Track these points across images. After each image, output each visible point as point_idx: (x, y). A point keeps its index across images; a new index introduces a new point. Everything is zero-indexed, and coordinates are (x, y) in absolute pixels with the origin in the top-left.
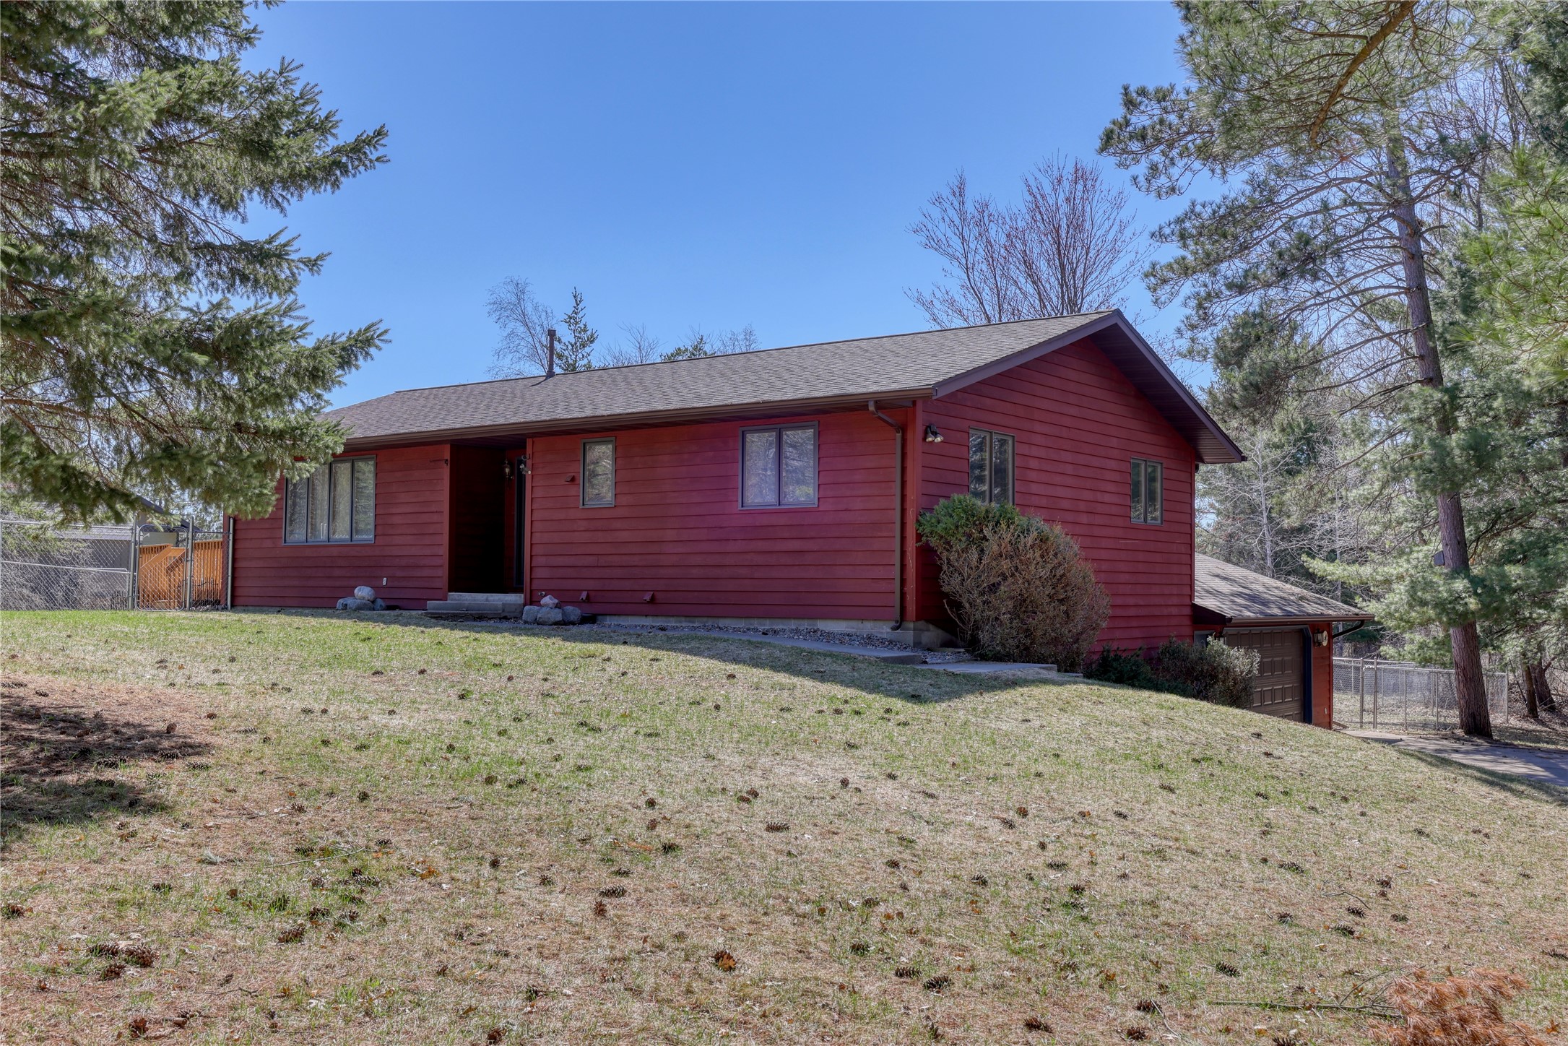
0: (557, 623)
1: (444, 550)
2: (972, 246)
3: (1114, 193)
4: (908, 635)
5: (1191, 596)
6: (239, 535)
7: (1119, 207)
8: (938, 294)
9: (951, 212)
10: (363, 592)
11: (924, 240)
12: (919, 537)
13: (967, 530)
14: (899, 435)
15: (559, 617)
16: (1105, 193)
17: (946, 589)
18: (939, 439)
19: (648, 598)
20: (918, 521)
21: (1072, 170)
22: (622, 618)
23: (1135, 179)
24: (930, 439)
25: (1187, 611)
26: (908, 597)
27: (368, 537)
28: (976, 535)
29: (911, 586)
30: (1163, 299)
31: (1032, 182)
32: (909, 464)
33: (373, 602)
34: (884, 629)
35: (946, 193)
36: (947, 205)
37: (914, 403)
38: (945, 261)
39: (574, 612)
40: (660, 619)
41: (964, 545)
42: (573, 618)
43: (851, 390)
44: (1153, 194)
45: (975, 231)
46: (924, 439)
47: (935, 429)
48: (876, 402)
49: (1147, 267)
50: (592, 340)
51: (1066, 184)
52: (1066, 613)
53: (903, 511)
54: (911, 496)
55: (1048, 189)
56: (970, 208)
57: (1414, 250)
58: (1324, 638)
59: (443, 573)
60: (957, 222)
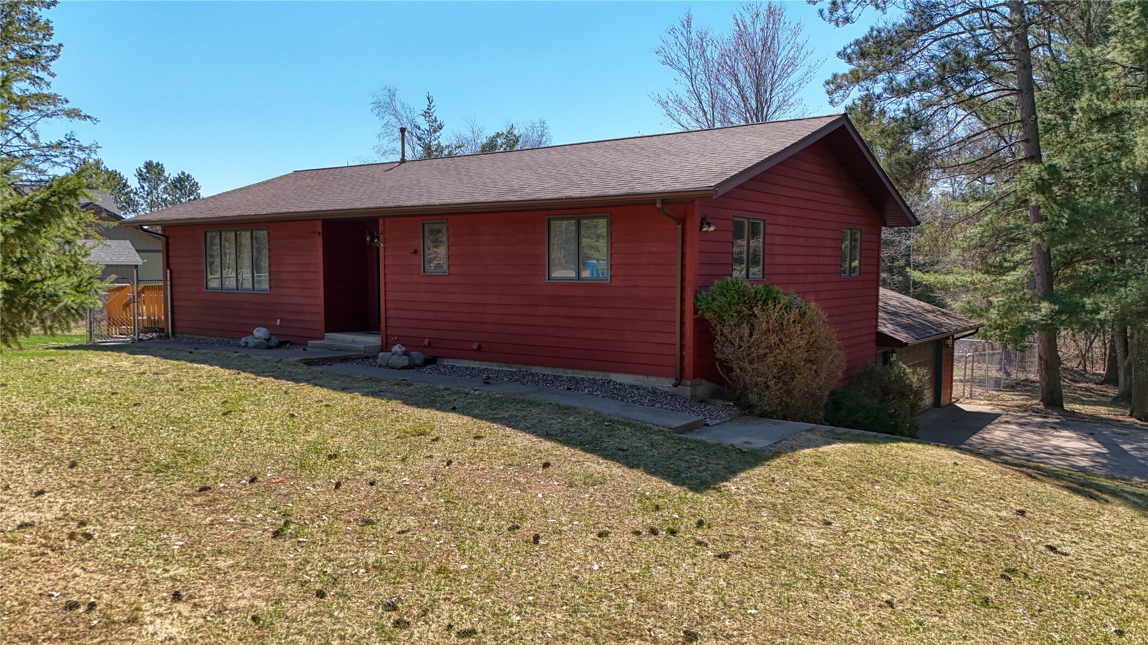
0: (404, 368)
1: (321, 301)
2: (695, 63)
3: (794, 24)
4: (686, 391)
5: (876, 326)
6: (175, 282)
7: (796, 34)
8: (671, 97)
9: (681, 38)
10: (260, 333)
11: (663, 59)
12: (696, 311)
13: (739, 308)
14: (680, 226)
15: (406, 363)
16: (787, 24)
17: (719, 356)
18: (712, 229)
19: (475, 347)
20: (696, 297)
21: (766, 8)
22: (456, 360)
23: (821, 12)
24: (705, 229)
25: (873, 337)
26: (687, 360)
27: (265, 286)
28: (746, 311)
29: (689, 351)
30: (836, 100)
31: (738, 17)
32: (688, 250)
33: (268, 340)
34: (666, 384)
35: (678, 25)
36: (678, 34)
37: (693, 201)
38: (676, 73)
39: (418, 356)
40: (486, 363)
41: (736, 321)
42: (418, 361)
43: (639, 188)
44: (833, 24)
45: (698, 53)
46: (701, 229)
47: (709, 220)
48: (662, 200)
49: (829, 77)
50: (440, 127)
51: (761, 17)
52: (816, 371)
53: (683, 289)
54: (689, 278)
55: (748, 22)
56: (694, 36)
57: (1026, 62)
58: (950, 342)
59: (321, 318)
60: (685, 45)
